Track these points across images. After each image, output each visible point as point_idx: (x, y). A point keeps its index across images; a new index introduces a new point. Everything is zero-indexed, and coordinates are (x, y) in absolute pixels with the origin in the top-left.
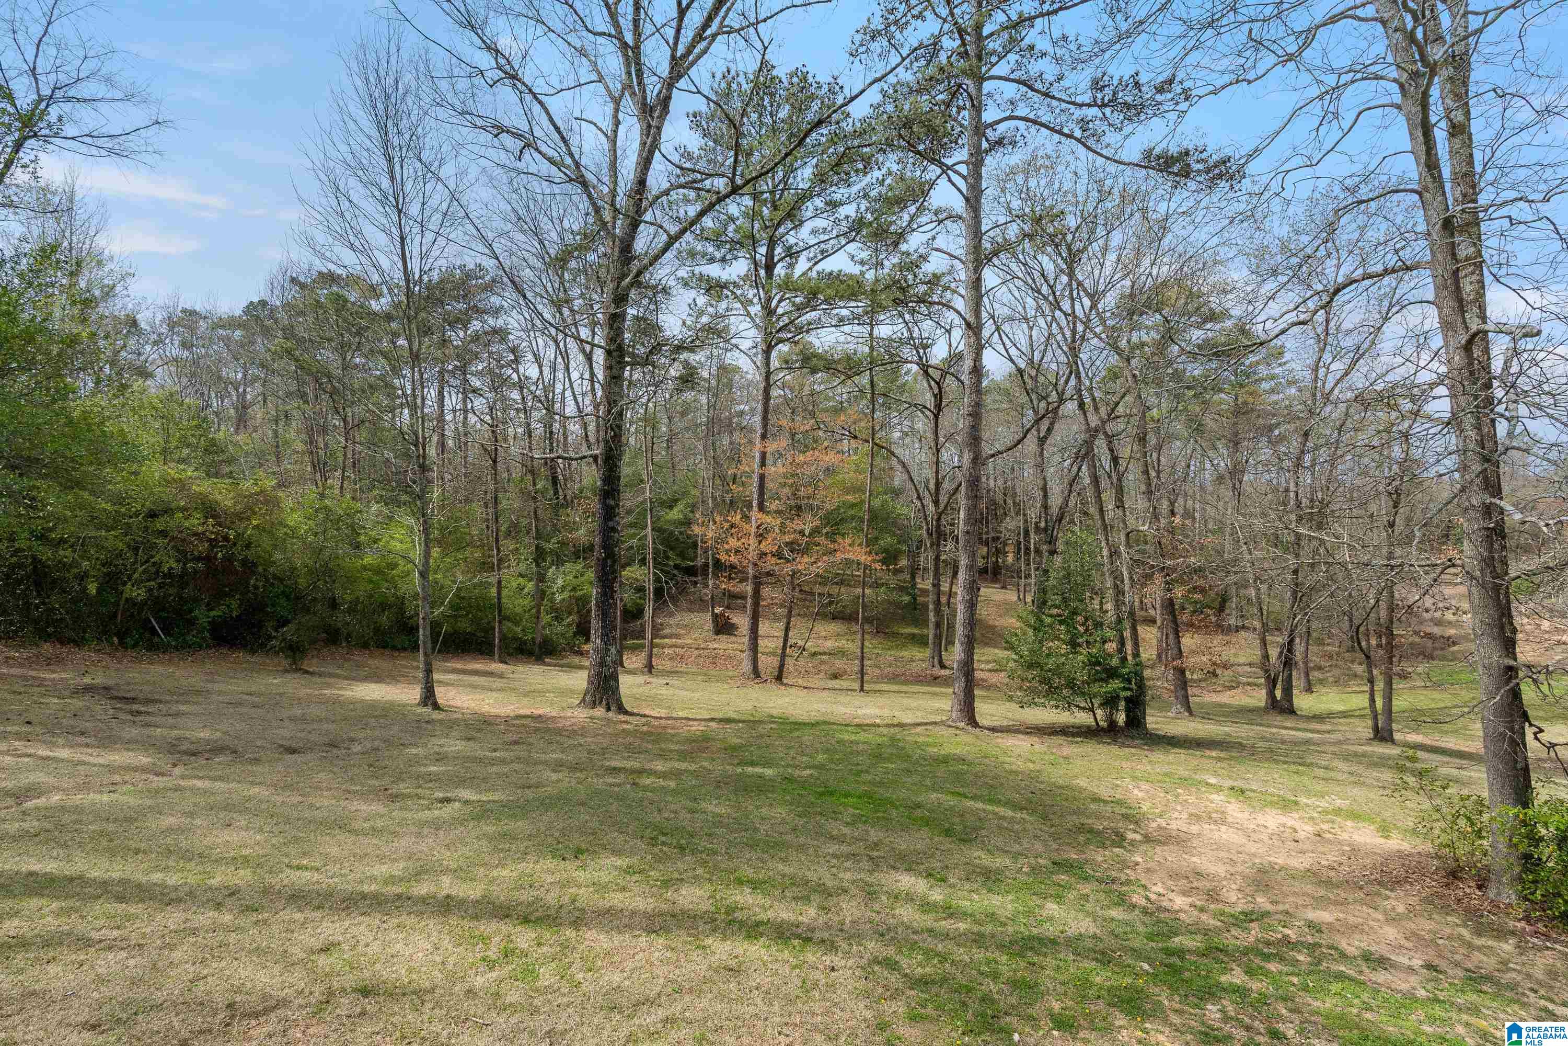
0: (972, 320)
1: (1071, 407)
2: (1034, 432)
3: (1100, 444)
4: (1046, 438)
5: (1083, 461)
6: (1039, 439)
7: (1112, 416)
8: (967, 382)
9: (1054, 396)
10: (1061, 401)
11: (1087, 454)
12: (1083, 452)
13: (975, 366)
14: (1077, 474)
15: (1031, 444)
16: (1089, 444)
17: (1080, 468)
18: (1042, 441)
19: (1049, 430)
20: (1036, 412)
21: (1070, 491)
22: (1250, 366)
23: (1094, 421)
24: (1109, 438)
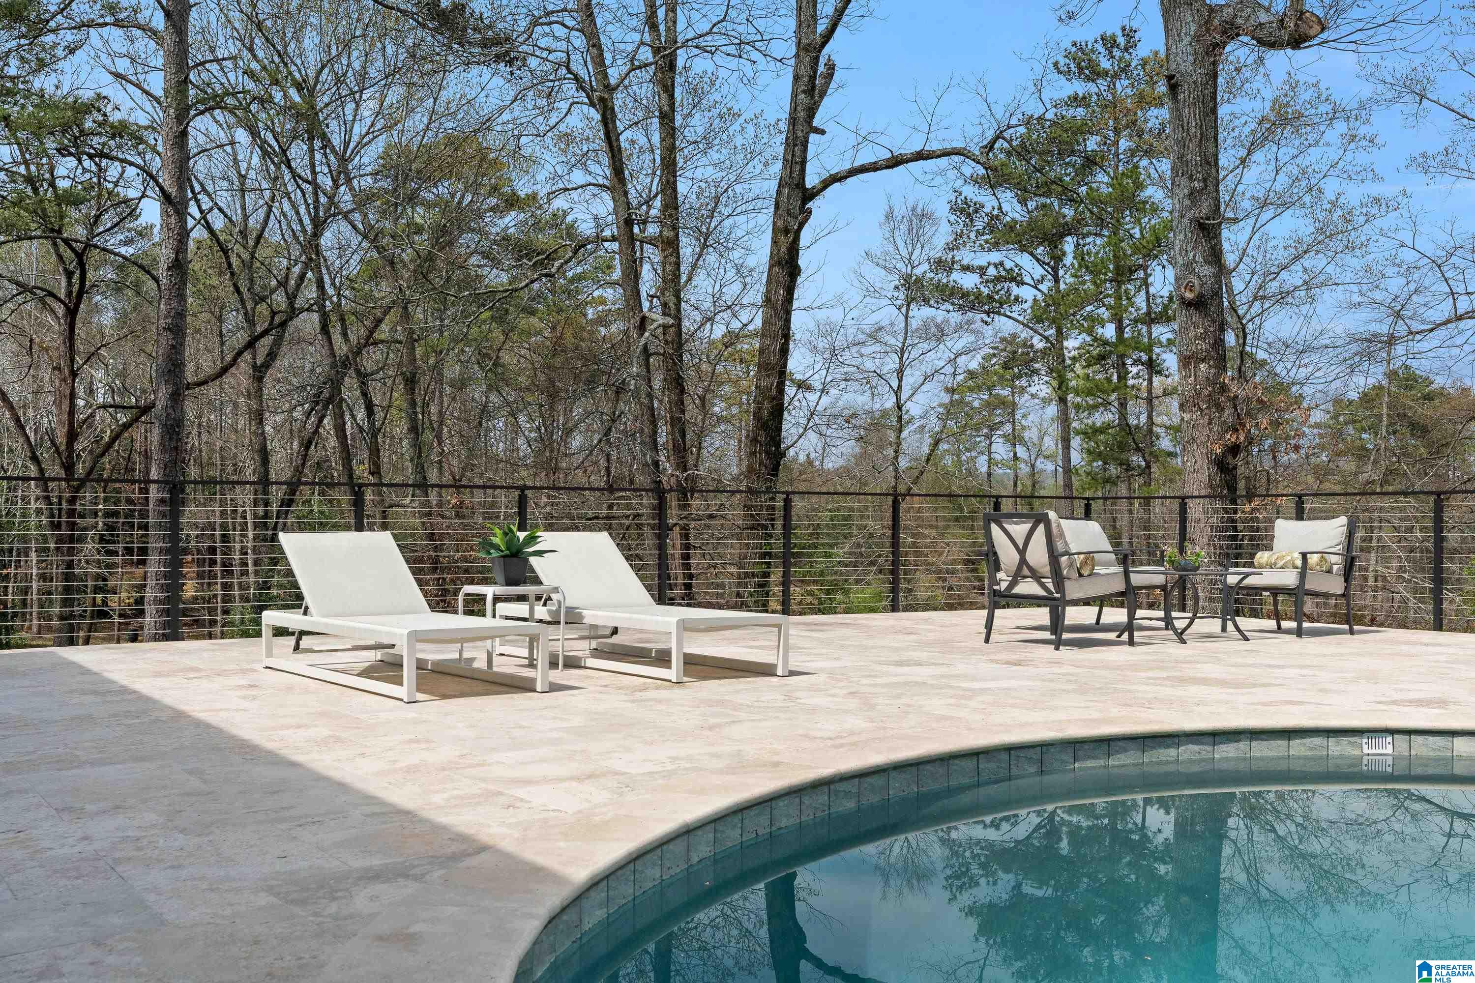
0: (173, 191)
1: (309, 322)
2: (247, 355)
3: (350, 382)
4: (267, 365)
5: (326, 408)
6: (254, 367)
7: (370, 340)
8: (164, 281)
9: (280, 299)
10: (293, 312)
11: (329, 401)
12: (326, 394)
13: (177, 259)
14: (316, 432)
15: (241, 376)
16: (336, 384)
17: (321, 420)
18: (259, 372)
19: (272, 356)
20: (250, 321)
21: (305, 458)
22: (572, 281)
23: (341, 348)
24: (363, 378)
